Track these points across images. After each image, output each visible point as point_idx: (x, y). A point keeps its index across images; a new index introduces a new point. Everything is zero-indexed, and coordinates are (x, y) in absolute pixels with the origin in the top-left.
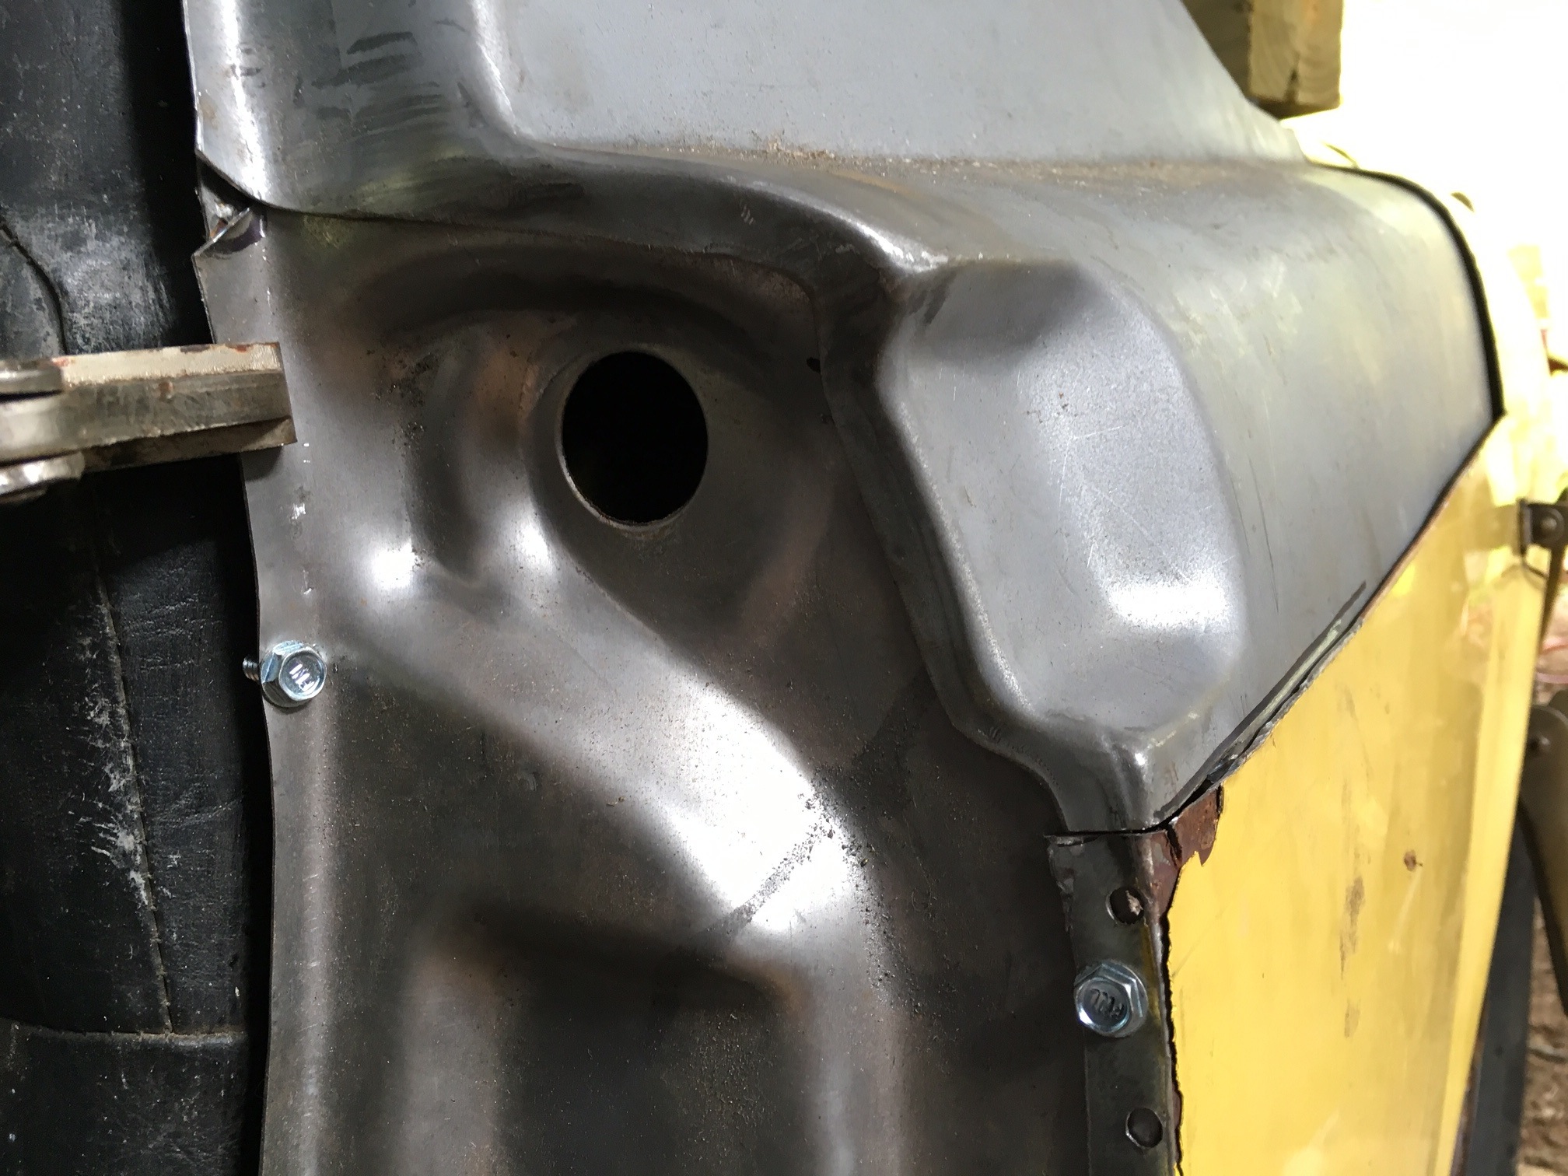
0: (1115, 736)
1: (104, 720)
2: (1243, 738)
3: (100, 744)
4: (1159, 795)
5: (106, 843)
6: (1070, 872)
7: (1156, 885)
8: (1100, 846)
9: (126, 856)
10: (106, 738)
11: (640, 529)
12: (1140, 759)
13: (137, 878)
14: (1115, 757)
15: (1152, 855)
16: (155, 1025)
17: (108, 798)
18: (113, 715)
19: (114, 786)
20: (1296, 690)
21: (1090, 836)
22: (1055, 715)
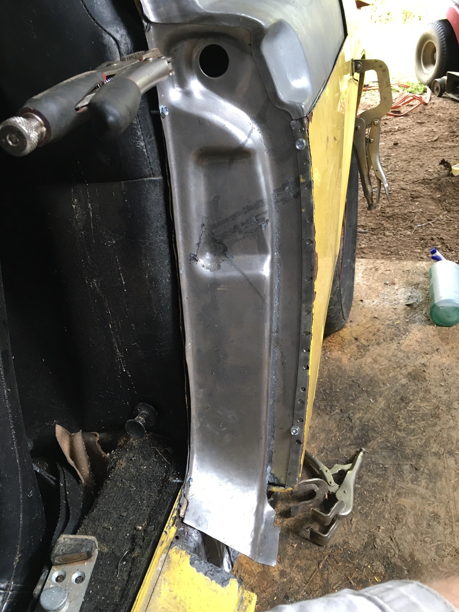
0: (299, 103)
1: (136, 122)
2: (313, 106)
3: (135, 127)
4: (306, 112)
5: (138, 145)
6: (294, 126)
7: (306, 125)
8: (298, 121)
9: (142, 147)
10: (136, 126)
11: (216, 78)
12: (303, 106)
13: (145, 150)
14: (300, 107)
15: (306, 121)
16: (150, 176)
17: (138, 137)
18: (137, 121)
19: (139, 134)
20: (318, 98)
21: (296, 120)
22: (290, 101)
